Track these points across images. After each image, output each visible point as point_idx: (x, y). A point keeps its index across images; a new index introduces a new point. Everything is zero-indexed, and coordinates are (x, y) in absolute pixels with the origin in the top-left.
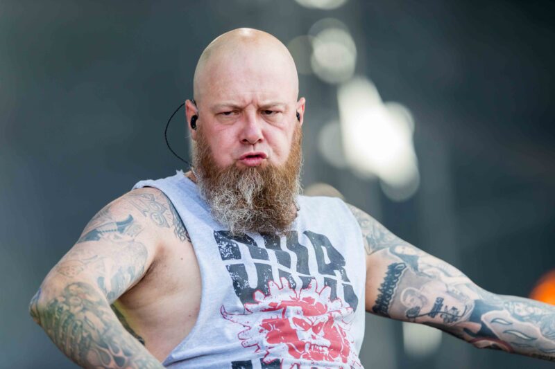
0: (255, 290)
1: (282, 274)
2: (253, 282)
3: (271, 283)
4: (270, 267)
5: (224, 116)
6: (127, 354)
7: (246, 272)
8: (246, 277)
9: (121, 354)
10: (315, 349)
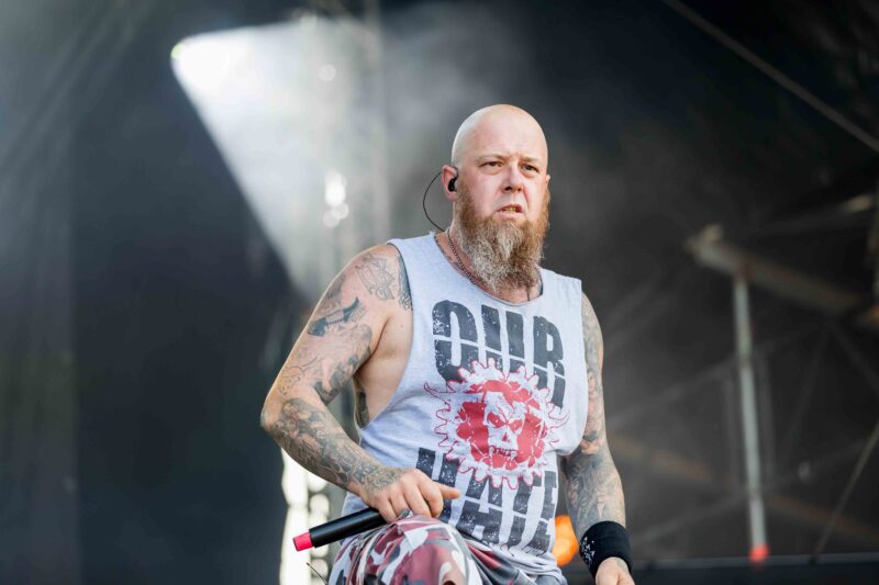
0: (459, 368)
1: (489, 355)
2: (456, 360)
3: (475, 363)
4: (477, 348)
5: (489, 167)
6: (346, 469)
7: (450, 352)
8: (450, 357)
9: (341, 470)
10: (500, 453)
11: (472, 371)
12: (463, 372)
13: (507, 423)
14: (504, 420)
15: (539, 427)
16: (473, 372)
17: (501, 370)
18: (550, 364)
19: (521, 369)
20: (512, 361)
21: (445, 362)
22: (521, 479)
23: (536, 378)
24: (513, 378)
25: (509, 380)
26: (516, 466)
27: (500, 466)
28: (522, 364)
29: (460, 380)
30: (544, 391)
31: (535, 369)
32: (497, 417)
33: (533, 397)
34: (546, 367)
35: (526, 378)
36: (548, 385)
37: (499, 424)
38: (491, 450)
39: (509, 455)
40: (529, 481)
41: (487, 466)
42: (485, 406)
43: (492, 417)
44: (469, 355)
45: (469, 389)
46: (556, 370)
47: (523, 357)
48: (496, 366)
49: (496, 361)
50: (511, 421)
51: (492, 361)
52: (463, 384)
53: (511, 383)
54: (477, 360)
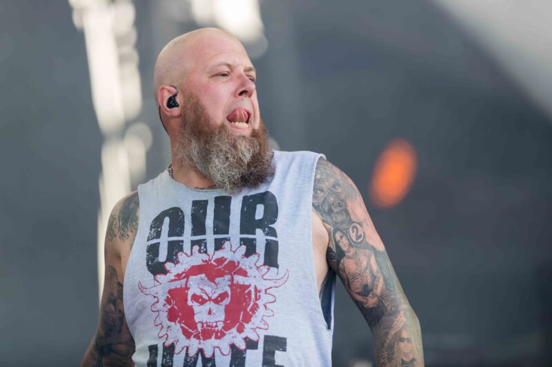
3: (180, 254)
10: (207, 326)
11: (176, 262)
12: (169, 266)
13: (210, 299)
14: (207, 298)
15: (250, 293)
16: (178, 262)
17: (206, 252)
18: (259, 231)
19: (227, 244)
20: (216, 240)
21: (153, 260)
22: (233, 346)
23: (244, 248)
24: (219, 254)
25: (215, 258)
26: (224, 335)
27: (210, 338)
28: (228, 239)
29: (165, 272)
30: (253, 258)
31: (242, 239)
32: (201, 297)
33: (241, 265)
34: (254, 234)
35: (233, 251)
36: (258, 250)
37: (203, 302)
38: (199, 326)
39: (216, 326)
40: (242, 346)
41: (198, 341)
42: (189, 289)
43: (196, 298)
44: (175, 248)
45: (173, 278)
46: (267, 235)
47: (227, 233)
48: (200, 251)
49: (200, 247)
50: (214, 297)
51: (196, 248)
52: (168, 274)
53: (217, 261)
54: (182, 251)
